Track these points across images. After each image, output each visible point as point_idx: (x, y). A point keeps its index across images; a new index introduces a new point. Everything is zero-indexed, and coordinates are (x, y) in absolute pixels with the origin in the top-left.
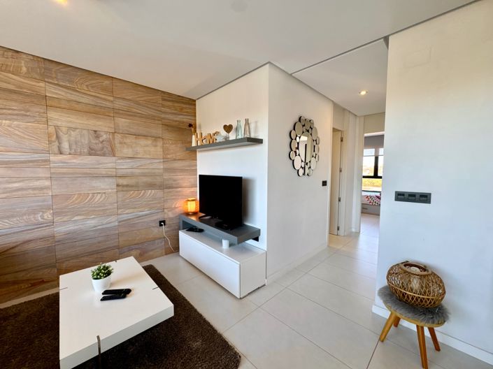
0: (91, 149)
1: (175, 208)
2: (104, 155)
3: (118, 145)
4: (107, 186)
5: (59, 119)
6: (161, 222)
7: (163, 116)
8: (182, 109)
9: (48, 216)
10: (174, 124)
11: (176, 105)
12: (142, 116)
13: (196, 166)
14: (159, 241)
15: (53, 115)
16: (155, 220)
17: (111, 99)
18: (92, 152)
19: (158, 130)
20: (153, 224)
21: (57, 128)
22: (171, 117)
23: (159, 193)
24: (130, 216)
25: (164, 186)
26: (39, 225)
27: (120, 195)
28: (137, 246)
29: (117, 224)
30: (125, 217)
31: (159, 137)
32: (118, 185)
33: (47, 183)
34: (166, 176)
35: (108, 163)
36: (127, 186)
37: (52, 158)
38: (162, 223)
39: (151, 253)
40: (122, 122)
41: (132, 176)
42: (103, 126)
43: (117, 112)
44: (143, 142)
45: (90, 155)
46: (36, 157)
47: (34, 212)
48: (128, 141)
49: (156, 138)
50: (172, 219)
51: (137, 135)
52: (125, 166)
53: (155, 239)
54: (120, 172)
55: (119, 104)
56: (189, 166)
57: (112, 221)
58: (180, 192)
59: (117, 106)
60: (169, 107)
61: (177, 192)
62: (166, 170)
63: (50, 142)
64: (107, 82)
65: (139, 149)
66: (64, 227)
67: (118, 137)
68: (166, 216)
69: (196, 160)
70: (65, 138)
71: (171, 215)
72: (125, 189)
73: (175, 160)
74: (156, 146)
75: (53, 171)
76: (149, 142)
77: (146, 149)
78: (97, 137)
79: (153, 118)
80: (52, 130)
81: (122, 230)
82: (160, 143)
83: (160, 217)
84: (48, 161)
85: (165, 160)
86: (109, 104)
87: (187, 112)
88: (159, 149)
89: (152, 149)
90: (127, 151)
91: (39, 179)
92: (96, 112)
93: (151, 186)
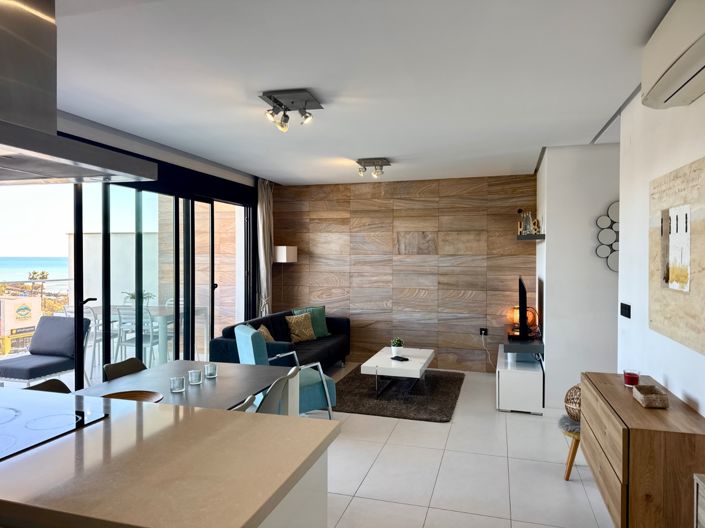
0: (419, 248)
1: (501, 316)
2: (429, 253)
3: (441, 243)
4: (429, 282)
5: (401, 226)
6: (481, 330)
7: (489, 204)
8: (515, 190)
9: (389, 304)
10: (503, 211)
11: (507, 187)
12: (465, 210)
13: (535, 262)
14: (480, 352)
15: (397, 223)
16: (474, 326)
17: (437, 199)
18: (420, 252)
19: (482, 222)
20: (473, 331)
21: (398, 233)
22: (499, 203)
23: (481, 295)
24: (449, 316)
25: (486, 288)
26: (384, 311)
27: (441, 292)
28: (454, 350)
29: (436, 321)
30: (444, 316)
31: (483, 230)
32: (439, 283)
33: (390, 278)
34: (491, 275)
35: (432, 261)
36: (447, 284)
37: (395, 258)
38: (484, 331)
39: (469, 363)
40: (445, 219)
41: (452, 274)
42: (429, 226)
43: (441, 211)
44: (465, 237)
45: (418, 253)
46: (386, 257)
47: (382, 300)
48: (449, 238)
49: (479, 232)
50: (496, 328)
51: (459, 231)
52: (446, 264)
53: (475, 349)
54: (442, 270)
55: (444, 203)
56: (524, 263)
57: (432, 318)
58: (508, 296)
59: (441, 205)
60: (497, 193)
61: (504, 296)
62: (490, 268)
63: (394, 245)
64: (435, 185)
65: (461, 246)
66: (399, 316)
67: (441, 234)
68: (488, 324)
69: (535, 255)
70: (402, 241)
71: (495, 323)
72: (446, 287)
73: (502, 255)
74: (479, 241)
75: (395, 268)
76: (471, 237)
77: (468, 245)
78: (425, 237)
79: (476, 209)
80: (395, 235)
81: (441, 329)
82: (484, 237)
83: (481, 323)
84: (391, 260)
85: (490, 256)
86: (435, 205)
87: (522, 193)
88: (483, 245)
89: (475, 244)
90: (449, 249)
91: (386, 274)
92: (425, 214)
93: (472, 286)
